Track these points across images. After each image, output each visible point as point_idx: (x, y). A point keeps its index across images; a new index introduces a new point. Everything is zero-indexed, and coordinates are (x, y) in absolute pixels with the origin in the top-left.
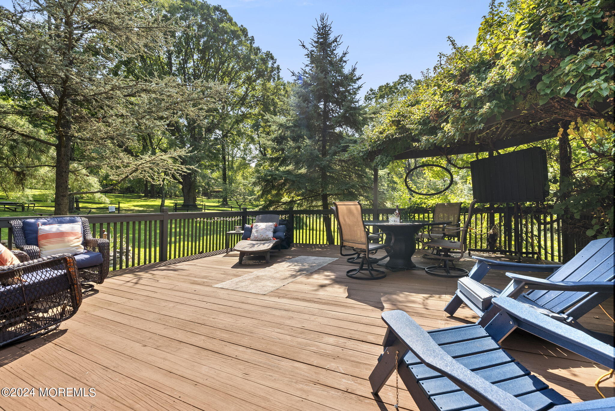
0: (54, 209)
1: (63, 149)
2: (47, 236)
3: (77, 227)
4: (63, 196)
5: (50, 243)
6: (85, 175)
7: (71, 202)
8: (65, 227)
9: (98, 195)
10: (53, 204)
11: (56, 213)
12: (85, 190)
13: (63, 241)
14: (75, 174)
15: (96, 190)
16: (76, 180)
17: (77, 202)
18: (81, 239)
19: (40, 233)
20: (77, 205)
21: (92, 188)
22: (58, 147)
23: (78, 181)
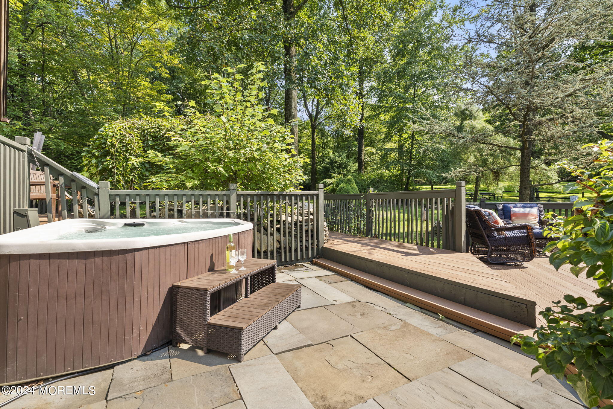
0: (518, 198)
1: (526, 151)
2: (516, 215)
3: (535, 211)
4: (525, 188)
5: (518, 219)
6: (543, 169)
7: (532, 193)
8: (527, 210)
9: (557, 185)
10: (518, 194)
11: (520, 201)
12: (544, 182)
13: (526, 219)
14: (535, 169)
15: (554, 182)
16: (536, 174)
17: (537, 192)
18: (537, 219)
19: (512, 213)
20: (537, 195)
21: (550, 179)
22: (522, 149)
23: (538, 174)
